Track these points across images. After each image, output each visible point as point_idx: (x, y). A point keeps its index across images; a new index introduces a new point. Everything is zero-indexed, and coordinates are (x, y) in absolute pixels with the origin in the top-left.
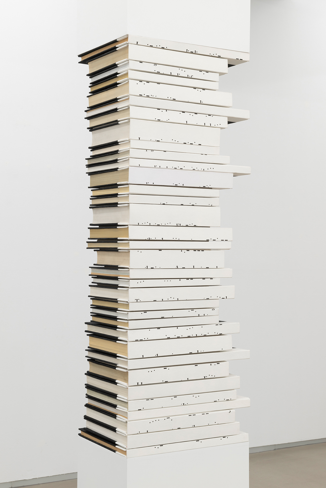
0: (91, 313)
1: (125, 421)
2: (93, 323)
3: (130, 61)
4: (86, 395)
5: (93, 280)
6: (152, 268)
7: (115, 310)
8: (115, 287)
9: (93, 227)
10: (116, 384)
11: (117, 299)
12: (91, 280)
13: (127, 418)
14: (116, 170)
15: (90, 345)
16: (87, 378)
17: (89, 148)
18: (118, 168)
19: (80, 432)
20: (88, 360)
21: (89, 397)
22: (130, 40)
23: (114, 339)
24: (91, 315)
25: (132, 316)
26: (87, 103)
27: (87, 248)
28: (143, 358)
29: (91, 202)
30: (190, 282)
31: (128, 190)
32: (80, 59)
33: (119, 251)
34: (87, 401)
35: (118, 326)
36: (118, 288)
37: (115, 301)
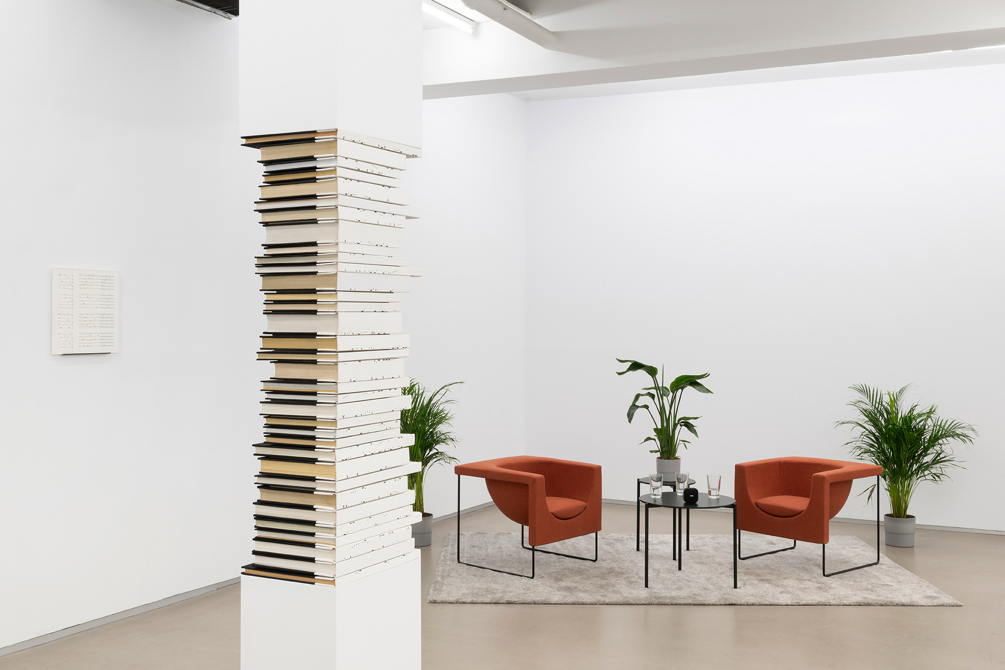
0: (264, 433)
1: (331, 548)
2: (267, 444)
3: (338, 157)
4: (255, 526)
5: (267, 396)
6: (354, 381)
7: (313, 429)
8: (314, 403)
9: (266, 336)
10: (314, 509)
11: (315, 417)
12: (264, 396)
13: (335, 545)
14: (315, 273)
15: (262, 469)
16: (256, 508)
17: (263, 245)
18: (317, 272)
19: (244, 570)
20: (258, 487)
21: (259, 528)
22: (339, 135)
23: (313, 461)
24: (265, 436)
25: (339, 434)
26: (259, 194)
27: (257, 360)
28: (348, 478)
29: (265, 307)
30: (381, 395)
31: (337, 297)
32: (244, 141)
33: (318, 363)
34: (257, 534)
35: (316, 447)
36: (317, 405)
37: (314, 418)
